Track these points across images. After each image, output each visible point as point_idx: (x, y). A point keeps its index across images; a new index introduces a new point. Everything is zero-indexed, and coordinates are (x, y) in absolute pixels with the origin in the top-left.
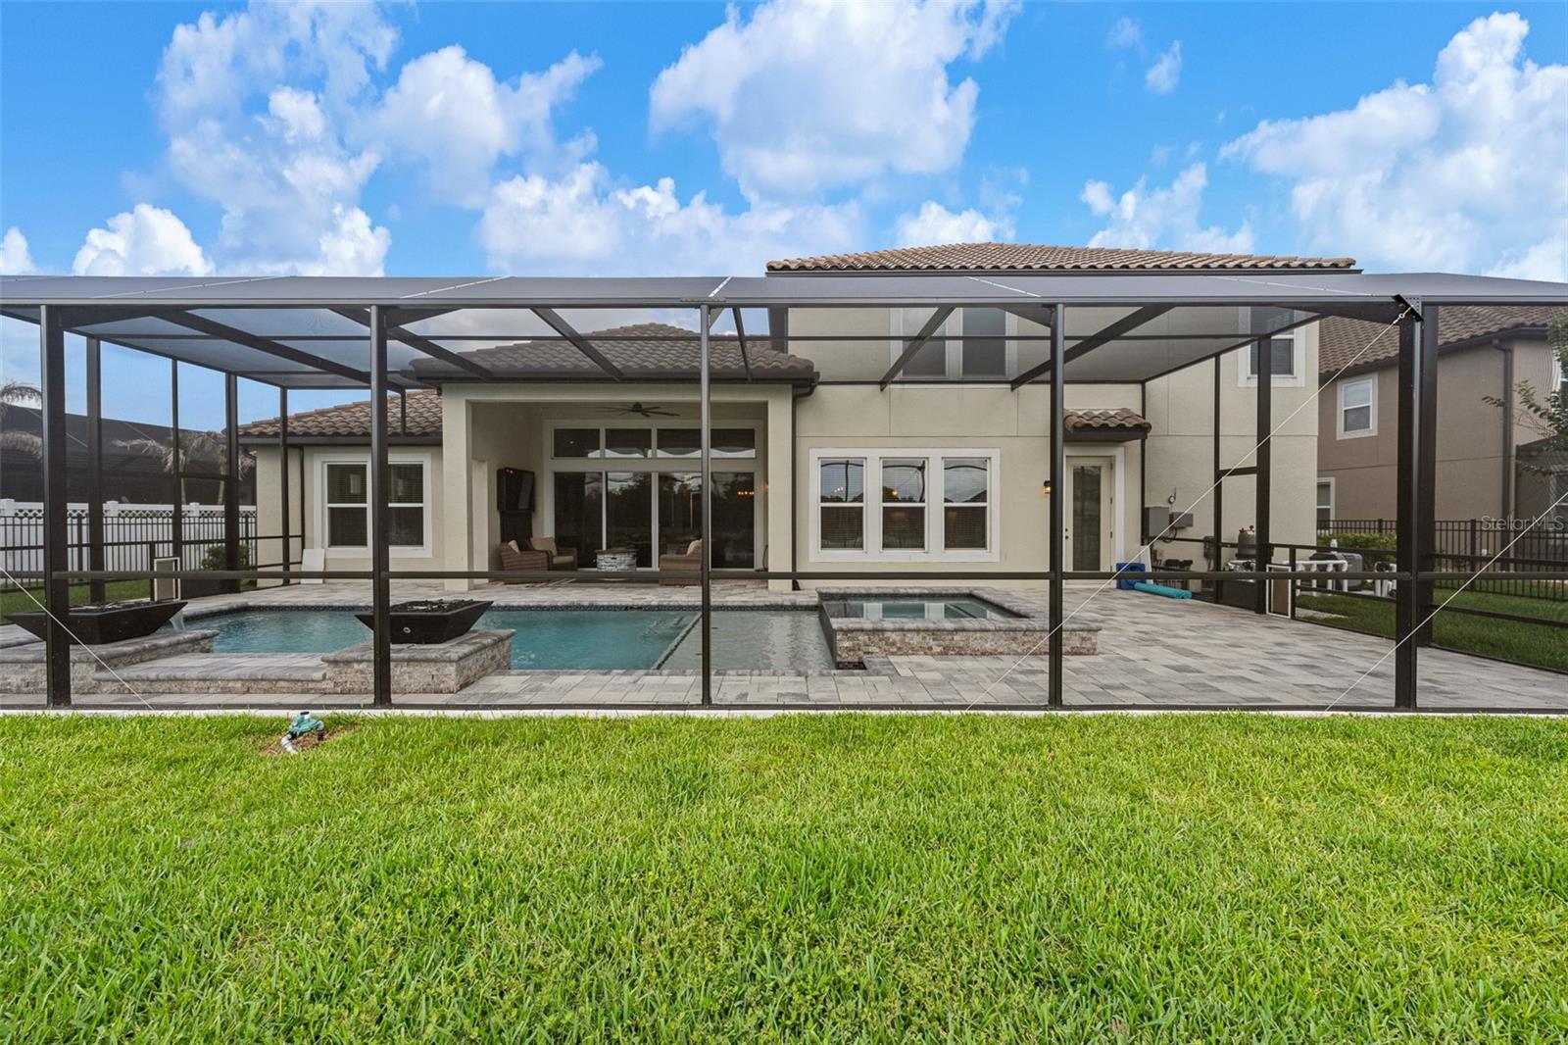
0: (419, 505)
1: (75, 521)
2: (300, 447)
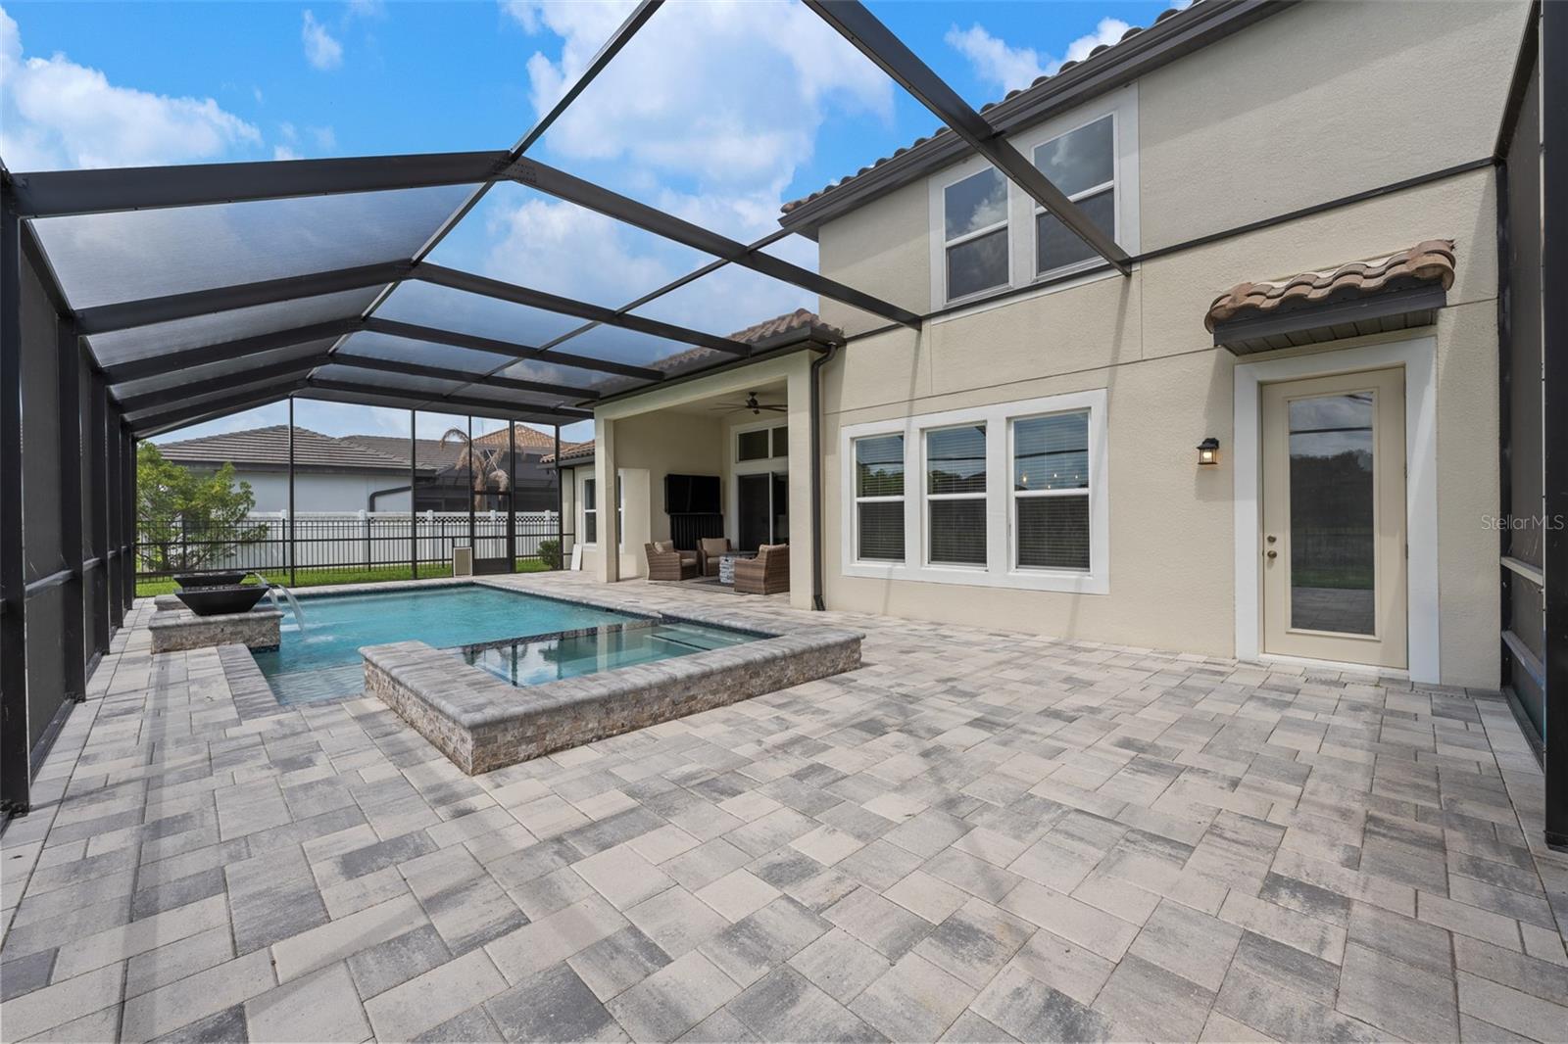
0: (592, 511)
1: (441, 524)
2: (572, 468)
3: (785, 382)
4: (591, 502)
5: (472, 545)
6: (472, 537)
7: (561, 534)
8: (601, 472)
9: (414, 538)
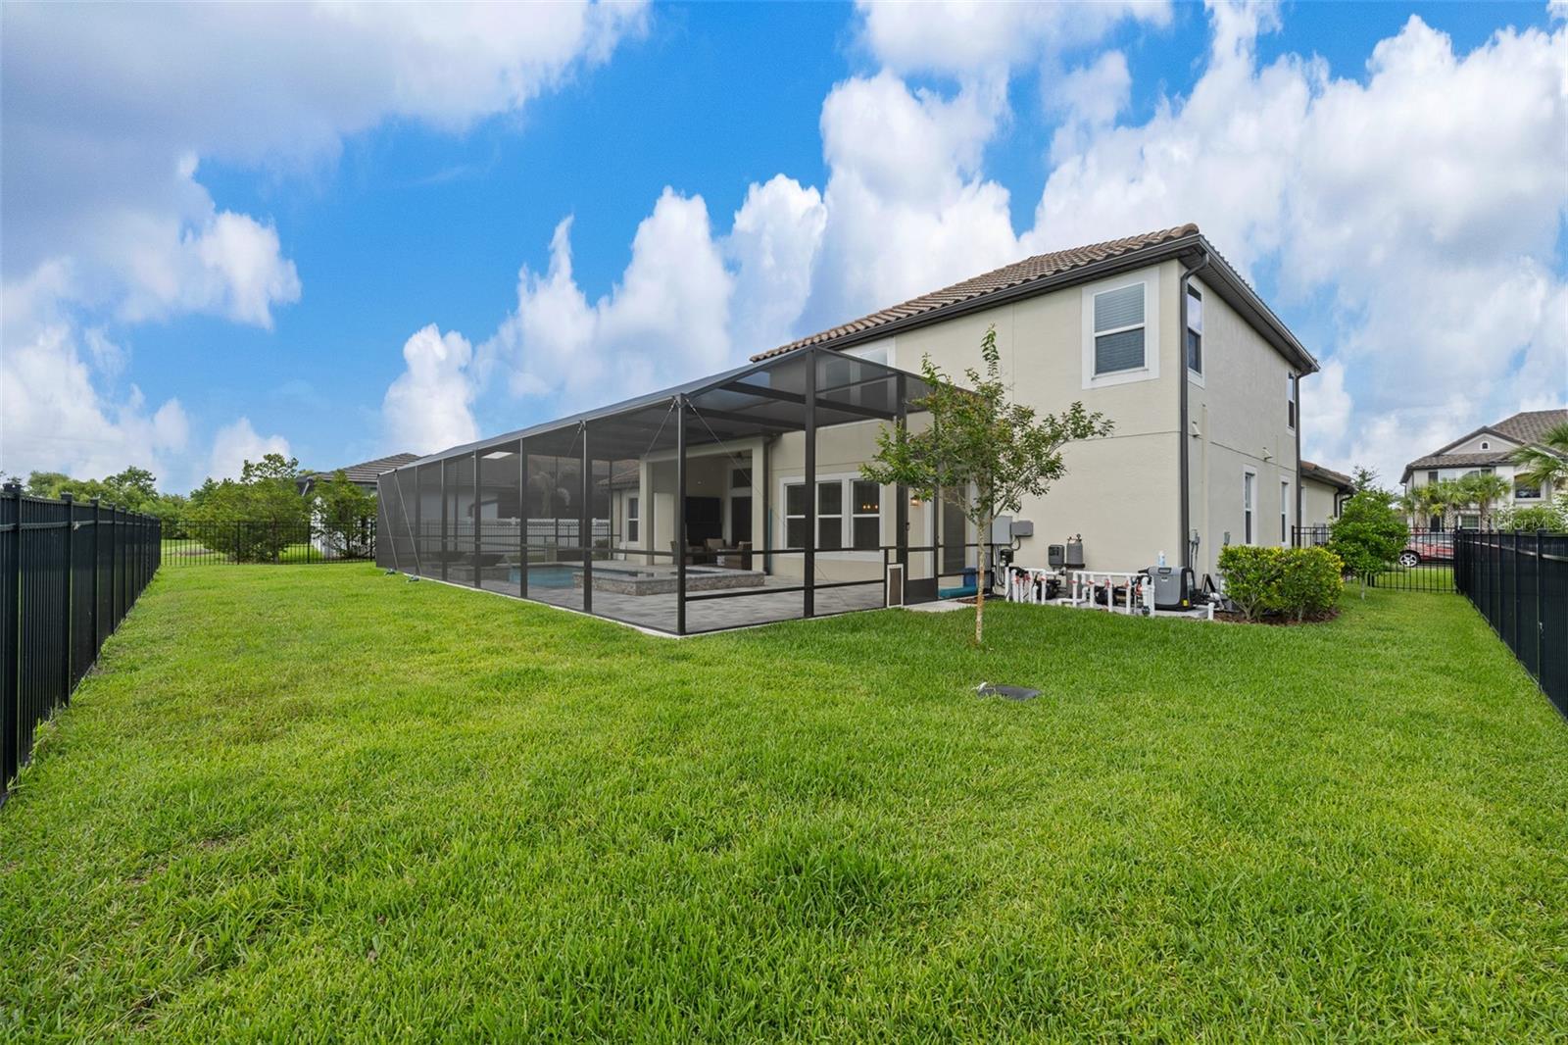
2: (621, 489)
3: (751, 450)
4: (633, 513)
5: (557, 540)
6: (557, 536)
7: (612, 535)
8: (643, 497)
9: (569, 537)
